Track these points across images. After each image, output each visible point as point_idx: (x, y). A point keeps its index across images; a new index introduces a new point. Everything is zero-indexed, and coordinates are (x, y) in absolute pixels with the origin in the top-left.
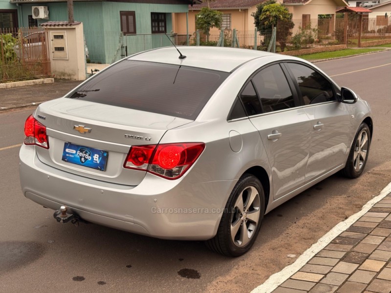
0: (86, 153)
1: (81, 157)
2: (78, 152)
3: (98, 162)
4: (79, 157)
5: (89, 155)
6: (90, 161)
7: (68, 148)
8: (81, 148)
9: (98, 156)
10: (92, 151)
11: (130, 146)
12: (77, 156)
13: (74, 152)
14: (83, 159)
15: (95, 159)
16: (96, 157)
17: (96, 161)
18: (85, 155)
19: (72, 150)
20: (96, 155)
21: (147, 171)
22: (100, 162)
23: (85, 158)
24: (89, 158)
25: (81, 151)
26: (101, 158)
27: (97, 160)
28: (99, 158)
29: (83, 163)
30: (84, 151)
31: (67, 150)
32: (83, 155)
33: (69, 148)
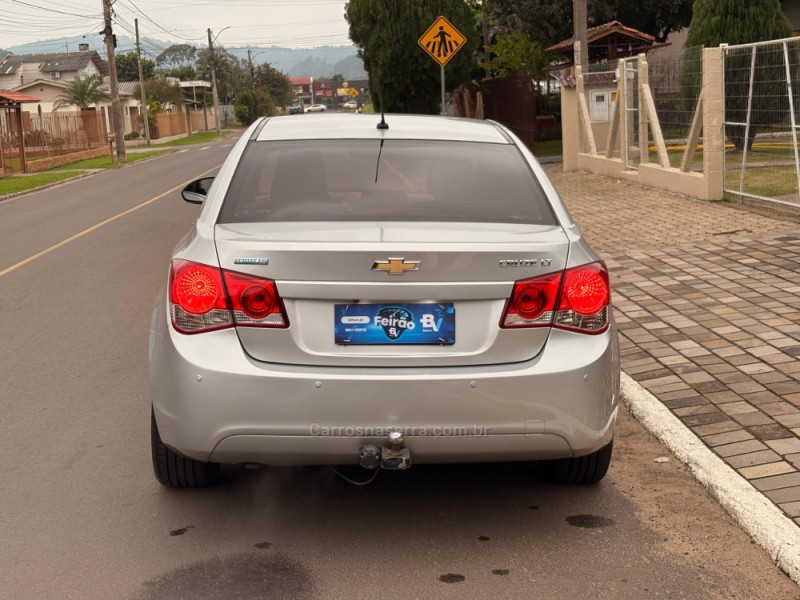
0: (398, 316)
1: (387, 328)
2: (376, 318)
3: (436, 329)
4: (380, 327)
5: (409, 319)
6: (412, 332)
7: (347, 315)
8: (384, 308)
9: (432, 317)
10: (414, 309)
11: (513, 283)
12: (374, 326)
13: (366, 320)
14: (393, 331)
15: (425, 325)
16: (428, 321)
17: (431, 328)
18: (395, 321)
19: (359, 318)
20: (425, 316)
21: (551, 325)
22: (441, 329)
23: (397, 326)
24: (411, 326)
25: (385, 314)
26: (440, 320)
27: (433, 325)
28: (436, 321)
29: (393, 338)
30: (392, 313)
31: (345, 320)
32: (392, 322)
33: (350, 313)
